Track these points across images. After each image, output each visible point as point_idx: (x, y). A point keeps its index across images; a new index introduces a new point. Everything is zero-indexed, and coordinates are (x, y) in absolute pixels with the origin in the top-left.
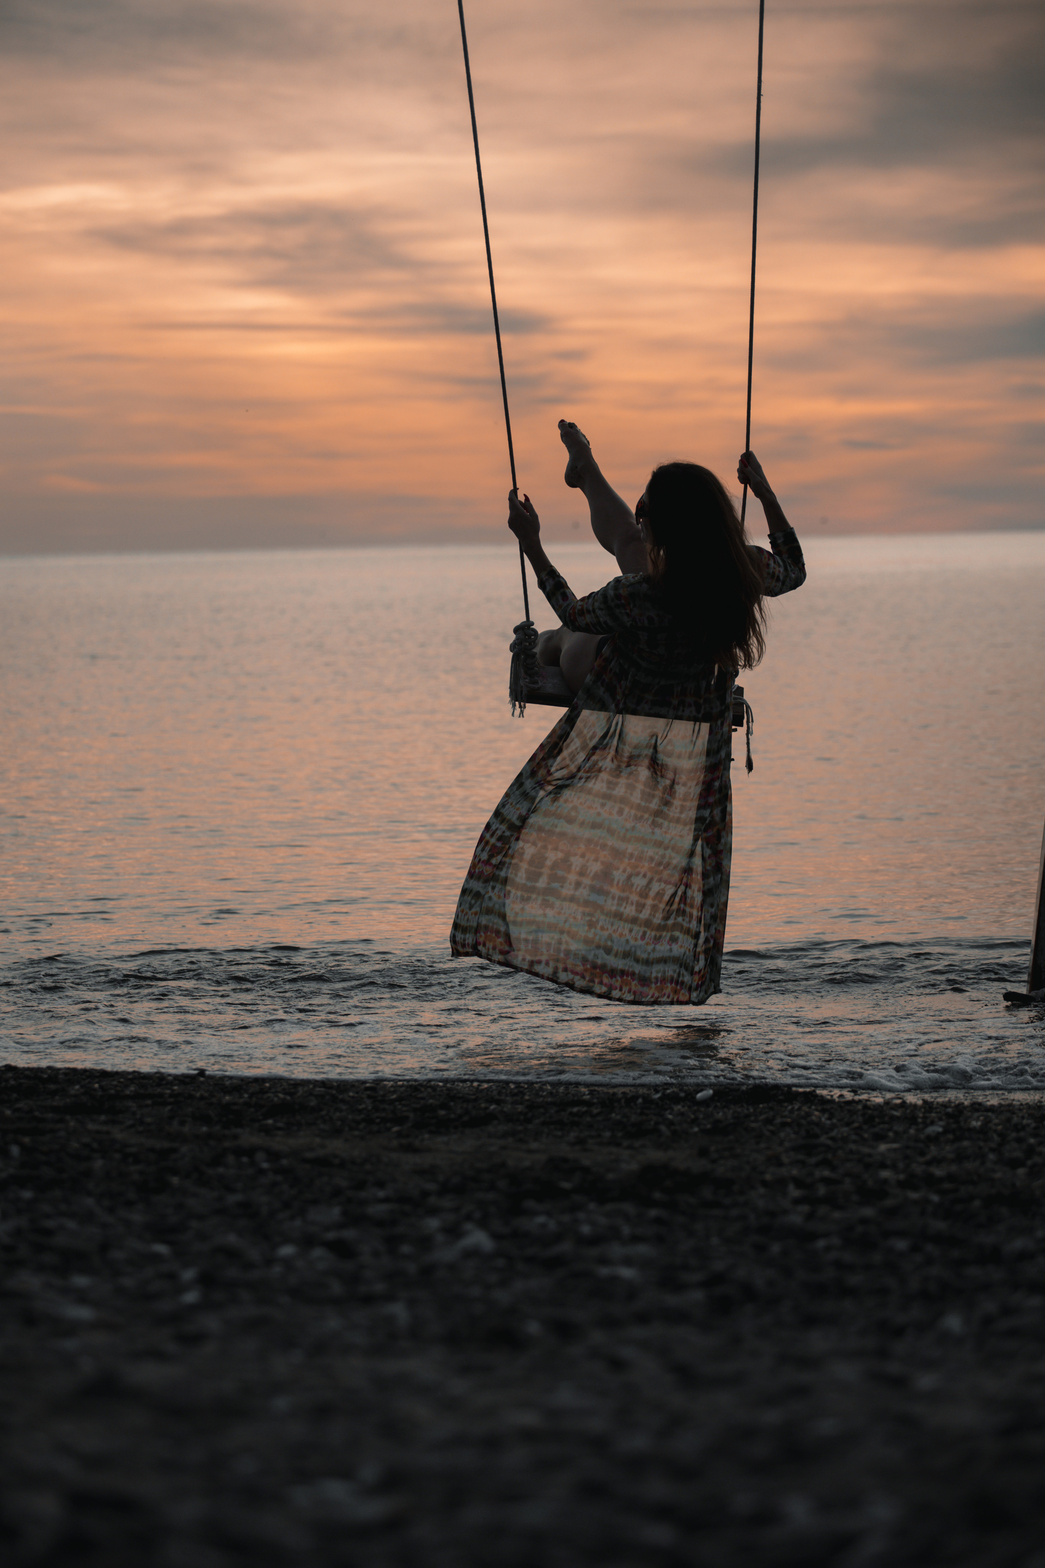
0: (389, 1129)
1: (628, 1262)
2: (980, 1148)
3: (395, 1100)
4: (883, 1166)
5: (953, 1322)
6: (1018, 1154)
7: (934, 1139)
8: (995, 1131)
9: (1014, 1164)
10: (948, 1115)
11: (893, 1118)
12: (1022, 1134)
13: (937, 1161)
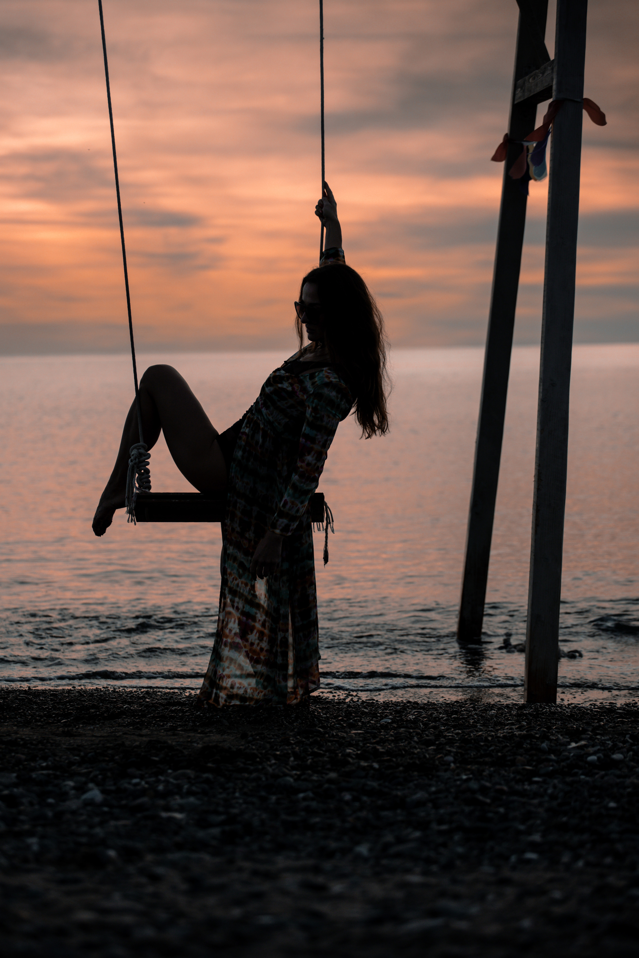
0: (59, 721)
1: (181, 809)
2: (410, 733)
3: (67, 702)
4: (350, 745)
5: (363, 849)
6: (432, 737)
7: (385, 727)
8: (422, 722)
9: (428, 743)
10: (397, 712)
11: (363, 713)
12: (438, 724)
13: (382, 742)
